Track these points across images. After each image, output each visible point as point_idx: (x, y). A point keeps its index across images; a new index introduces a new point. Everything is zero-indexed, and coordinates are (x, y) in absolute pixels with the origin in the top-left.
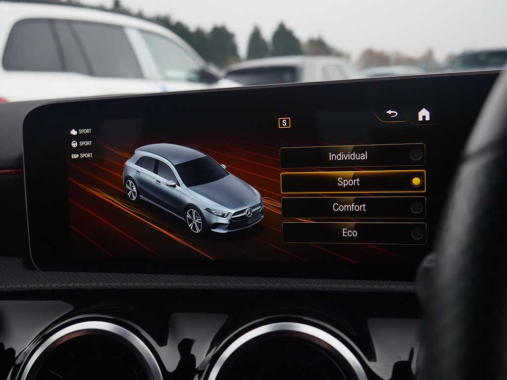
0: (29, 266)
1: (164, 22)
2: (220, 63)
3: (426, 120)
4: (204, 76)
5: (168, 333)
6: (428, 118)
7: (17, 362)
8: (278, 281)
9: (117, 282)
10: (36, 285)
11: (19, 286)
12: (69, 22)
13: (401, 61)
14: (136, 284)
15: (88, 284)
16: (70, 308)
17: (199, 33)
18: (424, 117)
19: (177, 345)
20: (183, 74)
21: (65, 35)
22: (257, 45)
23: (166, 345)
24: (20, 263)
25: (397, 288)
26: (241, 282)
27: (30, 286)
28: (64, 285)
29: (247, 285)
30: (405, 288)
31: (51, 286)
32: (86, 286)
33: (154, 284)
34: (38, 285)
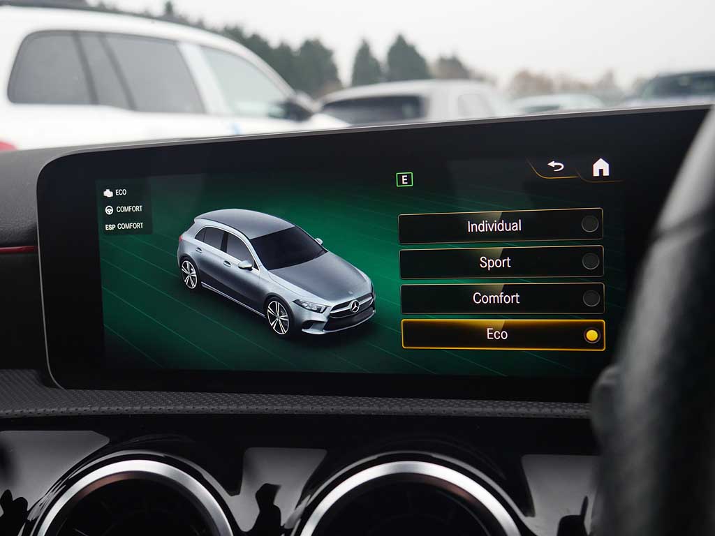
0: (46, 382)
1: (234, 34)
2: (313, 92)
3: (604, 175)
4: (291, 109)
5: (241, 476)
6: (606, 173)
7: (30, 518)
8: (396, 403)
9: (170, 405)
10: (56, 410)
12: (102, 35)
13: (568, 87)
14: (197, 407)
15: (129, 408)
16: (105, 441)
17: (284, 50)
18: (601, 171)
19: (256, 492)
20: (262, 107)
21: (96, 55)
22: (366, 67)
23: (238, 493)
24: (33, 377)
25: (564, 412)
26: (345, 403)
27: (48, 410)
28: (96, 408)
29: (353, 408)
30: (575, 412)
31: (76, 410)
32: (127, 410)
33: (221, 407)
34: (59, 408)
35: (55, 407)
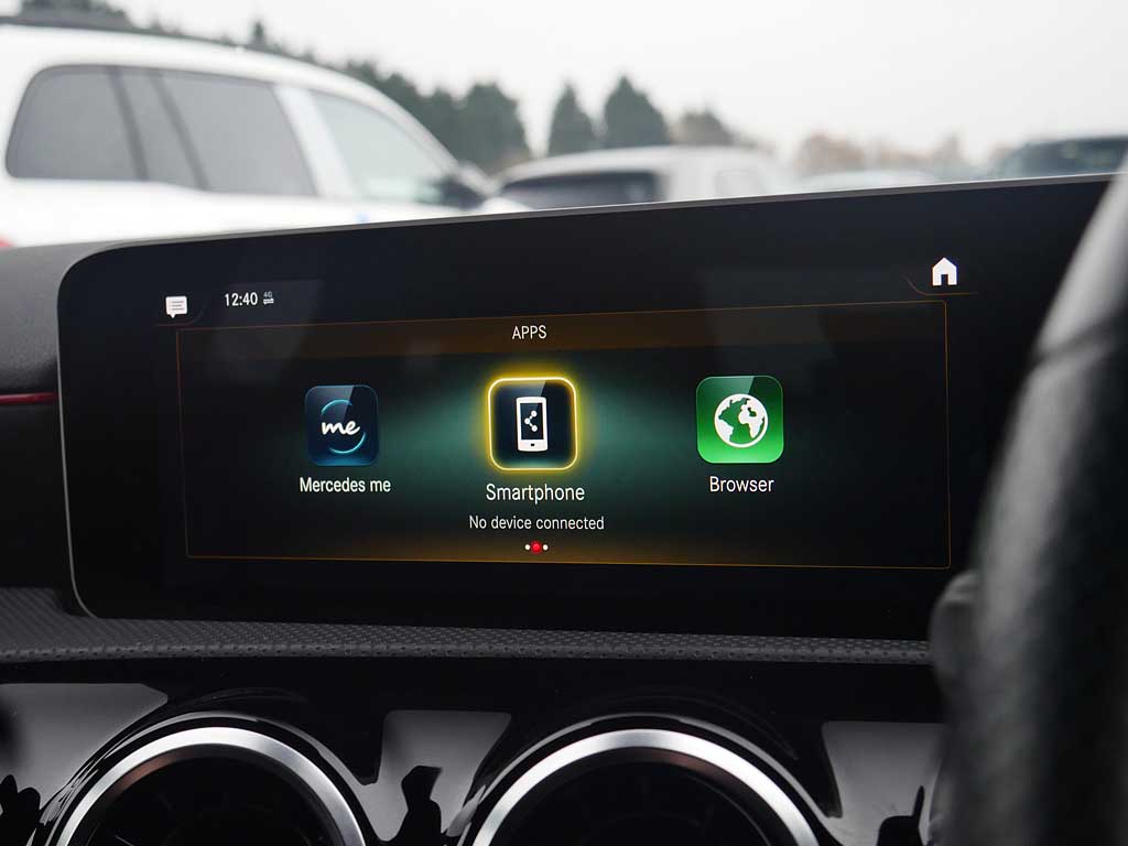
0: (70, 608)
1: (364, 73)
2: (488, 165)
3: (950, 283)
4: (452, 191)
5: (380, 753)
6: (953, 281)
7: (44, 820)
8: (621, 639)
9: (265, 642)
10: (86, 650)
11: (49, 651)
12: (154, 73)
13: (886, 160)
14: (308, 647)
15: (202, 647)
16: (162, 700)
17: (441, 100)
18: (945, 278)
19: (401, 779)
20: (406, 187)
21: (145, 101)
22: (570, 126)
23: (375, 781)
24: (50, 600)
25: (885, 654)
26: (541, 640)
27: (73, 650)
28: (149, 648)
29: (553, 648)
30: (904, 654)
31: (118, 650)
32: (197, 651)
33: (347, 647)
34: (91, 648)
35: (84, 646)
